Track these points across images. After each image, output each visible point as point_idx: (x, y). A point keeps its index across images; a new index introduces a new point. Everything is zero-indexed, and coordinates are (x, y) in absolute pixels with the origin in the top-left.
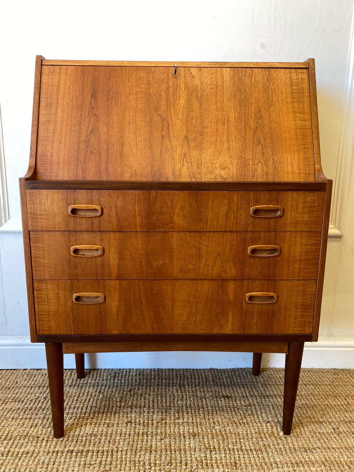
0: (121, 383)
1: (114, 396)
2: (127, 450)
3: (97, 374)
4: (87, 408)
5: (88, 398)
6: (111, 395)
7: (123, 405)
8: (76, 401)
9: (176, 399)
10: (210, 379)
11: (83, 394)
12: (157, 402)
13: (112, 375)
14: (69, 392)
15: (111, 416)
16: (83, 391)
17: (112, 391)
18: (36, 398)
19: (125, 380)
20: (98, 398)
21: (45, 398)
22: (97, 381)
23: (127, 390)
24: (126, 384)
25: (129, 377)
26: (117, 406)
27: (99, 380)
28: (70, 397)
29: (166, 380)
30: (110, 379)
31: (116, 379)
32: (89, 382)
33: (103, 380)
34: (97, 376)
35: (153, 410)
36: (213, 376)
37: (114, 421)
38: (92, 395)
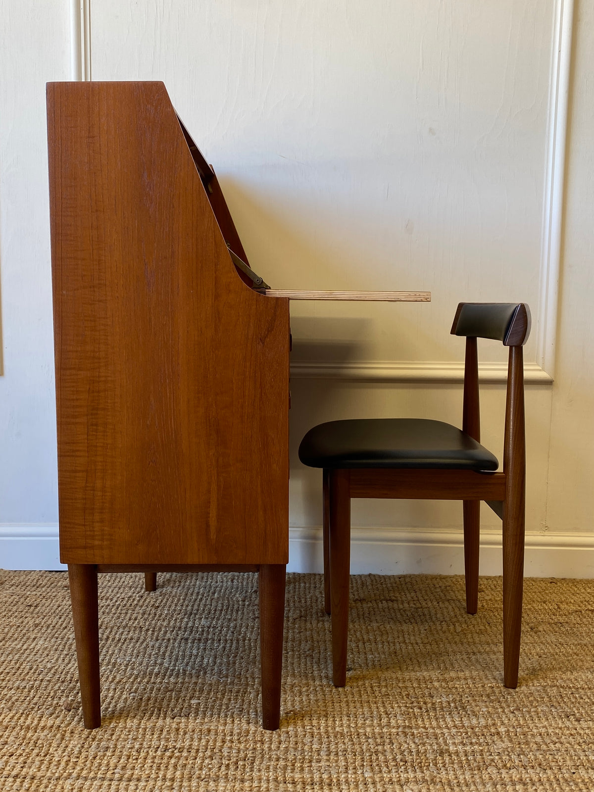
0: (242, 585)
1: (234, 596)
2: (256, 639)
3: (207, 577)
4: (199, 605)
5: (200, 597)
6: (229, 595)
7: (247, 603)
8: (183, 599)
9: (319, 600)
10: (368, 583)
11: (192, 594)
12: (294, 602)
13: (229, 577)
14: (171, 592)
15: (232, 613)
16: (190, 591)
17: (231, 592)
18: (128, 596)
19: (248, 583)
20: (213, 597)
21: (142, 597)
22: (209, 583)
23: (251, 591)
24: (250, 586)
25: (252, 580)
26: (239, 604)
27: (212, 582)
28: (175, 596)
29: (305, 583)
30: (227, 582)
31: (235, 581)
32: (198, 583)
33: (217, 582)
34: (207, 579)
35: (288, 609)
36: (372, 581)
37: (236, 616)
38: (203, 596)
